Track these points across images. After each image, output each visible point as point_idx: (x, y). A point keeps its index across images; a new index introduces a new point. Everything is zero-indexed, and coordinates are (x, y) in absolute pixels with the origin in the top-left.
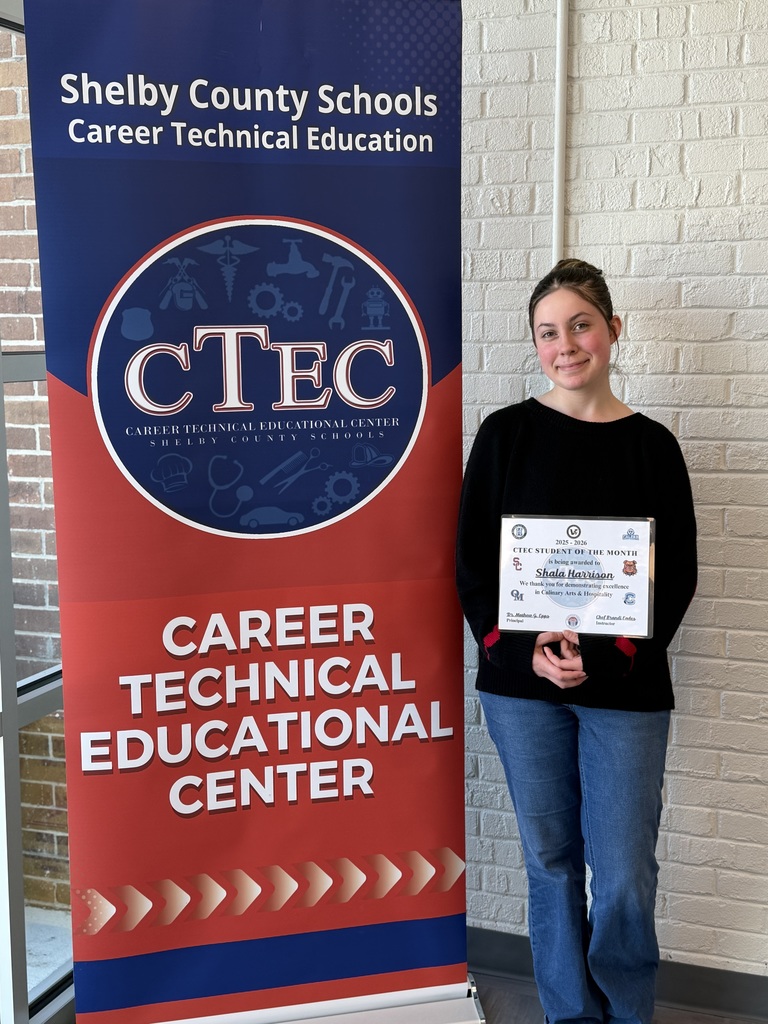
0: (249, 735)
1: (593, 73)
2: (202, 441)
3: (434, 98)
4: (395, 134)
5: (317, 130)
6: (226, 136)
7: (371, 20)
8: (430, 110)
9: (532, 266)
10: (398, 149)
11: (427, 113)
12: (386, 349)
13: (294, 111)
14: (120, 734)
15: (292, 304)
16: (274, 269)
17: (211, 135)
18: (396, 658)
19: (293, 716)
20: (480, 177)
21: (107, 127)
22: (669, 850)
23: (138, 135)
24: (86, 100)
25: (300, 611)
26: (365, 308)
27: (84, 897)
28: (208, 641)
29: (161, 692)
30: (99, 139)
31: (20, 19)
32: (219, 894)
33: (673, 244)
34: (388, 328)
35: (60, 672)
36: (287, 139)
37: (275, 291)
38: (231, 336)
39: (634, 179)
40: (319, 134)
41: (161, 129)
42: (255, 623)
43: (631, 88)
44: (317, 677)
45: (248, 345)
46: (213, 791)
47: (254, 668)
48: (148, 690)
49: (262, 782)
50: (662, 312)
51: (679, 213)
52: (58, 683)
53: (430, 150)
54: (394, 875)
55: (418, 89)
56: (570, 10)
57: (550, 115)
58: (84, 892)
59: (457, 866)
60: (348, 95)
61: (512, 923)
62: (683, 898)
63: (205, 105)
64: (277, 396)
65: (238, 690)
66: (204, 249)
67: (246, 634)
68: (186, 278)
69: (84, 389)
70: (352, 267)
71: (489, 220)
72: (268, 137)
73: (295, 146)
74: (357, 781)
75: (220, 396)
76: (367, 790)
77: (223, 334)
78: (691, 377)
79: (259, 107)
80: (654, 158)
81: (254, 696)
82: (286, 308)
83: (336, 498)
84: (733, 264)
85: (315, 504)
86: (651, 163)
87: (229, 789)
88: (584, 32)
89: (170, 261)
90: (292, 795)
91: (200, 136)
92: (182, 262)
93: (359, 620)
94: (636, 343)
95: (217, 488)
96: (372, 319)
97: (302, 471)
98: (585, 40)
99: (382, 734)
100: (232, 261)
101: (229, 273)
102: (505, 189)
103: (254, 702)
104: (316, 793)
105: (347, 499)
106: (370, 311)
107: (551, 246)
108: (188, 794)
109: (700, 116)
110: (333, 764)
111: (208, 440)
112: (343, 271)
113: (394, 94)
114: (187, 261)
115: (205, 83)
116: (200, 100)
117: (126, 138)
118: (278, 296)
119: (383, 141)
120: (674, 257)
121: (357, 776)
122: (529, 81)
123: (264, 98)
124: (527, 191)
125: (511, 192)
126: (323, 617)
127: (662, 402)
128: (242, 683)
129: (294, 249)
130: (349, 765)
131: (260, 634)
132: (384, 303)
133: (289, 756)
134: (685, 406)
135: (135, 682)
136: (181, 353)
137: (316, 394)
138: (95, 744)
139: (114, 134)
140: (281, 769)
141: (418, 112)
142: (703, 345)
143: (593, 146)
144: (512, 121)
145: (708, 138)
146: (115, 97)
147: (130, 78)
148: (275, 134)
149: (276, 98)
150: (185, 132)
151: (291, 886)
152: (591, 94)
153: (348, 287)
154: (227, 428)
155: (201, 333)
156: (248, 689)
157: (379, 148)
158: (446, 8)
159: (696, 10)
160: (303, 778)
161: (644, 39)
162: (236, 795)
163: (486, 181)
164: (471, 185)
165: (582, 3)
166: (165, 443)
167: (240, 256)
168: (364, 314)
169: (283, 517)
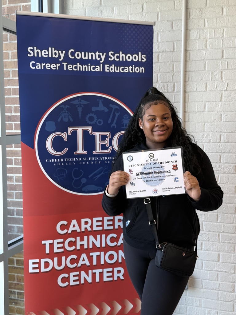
0: (84, 260)
1: (194, 49)
2: (70, 164)
4: (133, 67)
5: (108, 65)
6: (80, 67)
7: (125, 32)
8: (143, 60)
10: (134, 72)
11: (142, 61)
13: (101, 60)
14: (42, 260)
15: (100, 120)
16: (94, 109)
17: (75, 67)
20: (157, 81)
21: (42, 64)
22: (219, 297)
23: (52, 67)
24: (36, 55)
25: (101, 219)
26: (123, 122)
28: (71, 229)
29: (56, 246)
30: (40, 68)
31: (15, 30)
32: (73, 313)
33: (219, 102)
35: (23, 238)
36: (99, 68)
37: (94, 116)
38: (80, 130)
39: (206, 82)
40: (109, 67)
41: (59, 65)
42: (86, 223)
43: (205, 54)
45: (86, 133)
46: (72, 278)
47: (86, 237)
48: (51, 245)
49: (88, 275)
50: (216, 123)
51: (221, 92)
52: (22, 242)
53: (144, 72)
54: (131, 306)
55: (140, 53)
56: (186, 29)
57: (180, 61)
58: (29, 313)
60: (118, 55)
62: (223, 313)
63: (73, 58)
64: (94, 149)
65: (81, 245)
66: (72, 102)
67: (83, 226)
68: (66, 112)
69: (33, 147)
70: (119, 108)
72: (93, 68)
73: (101, 71)
74: (119, 275)
75: (76, 150)
76: (122, 278)
77: (78, 129)
78: (225, 143)
79: (90, 58)
80: (213, 75)
81: (86, 247)
82: (98, 121)
85: (106, 184)
86: (212, 77)
87: (77, 278)
88: (191, 36)
89: (61, 106)
90: (98, 280)
91: (71, 67)
92: (65, 106)
93: (120, 221)
94: (208, 133)
95: (75, 179)
96: (125, 125)
97: (102, 173)
98: (191, 38)
100: (81, 106)
101: (80, 110)
102: (165, 84)
103: (86, 249)
104: (105, 279)
107: (180, 102)
108: (64, 280)
109: (227, 62)
110: (111, 269)
111: (73, 164)
112: (116, 110)
113: (132, 55)
114: (67, 106)
115: (73, 50)
116: (72, 56)
117: (48, 67)
118: (95, 117)
119: (129, 69)
120: (219, 106)
121: (119, 273)
122: (173, 51)
123: (92, 55)
124: (172, 85)
125: (167, 85)
126: (108, 220)
127: (216, 151)
128: (82, 243)
129: (100, 102)
130: (116, 269)
131: (88, 226)
132: (129, 120)
133: (96, 267)
134: (223, 153)
135: (47, 243)
136: (64, 135)
137: (107, 148)
138: (34, 263)
139: (44, 66)
140: (94, 271)
141: (140, 60)
142: (229, 133)
143: (193, 71)
144: (168, 63)
145: (230, 69)
146: (45, 55)
147: (50, 48)
148: (95, 67)
149: (95, 55)
150: (67, 66)
151: (97, 310)
152: (193, 55)
153: (117, 115)
154: (78, 160)
156: (83, 245)
157: (128, 71)
158: (149, 28)
159: (226, 30)
160: (101, 274)
161: (210, 38)
162: (79, 280)
163: (159, 82)
164: (155, 83)
165: (190, 27)
166: (58, 164)
167: (83, 105)
168: (122, 123)
169: (96, 188)
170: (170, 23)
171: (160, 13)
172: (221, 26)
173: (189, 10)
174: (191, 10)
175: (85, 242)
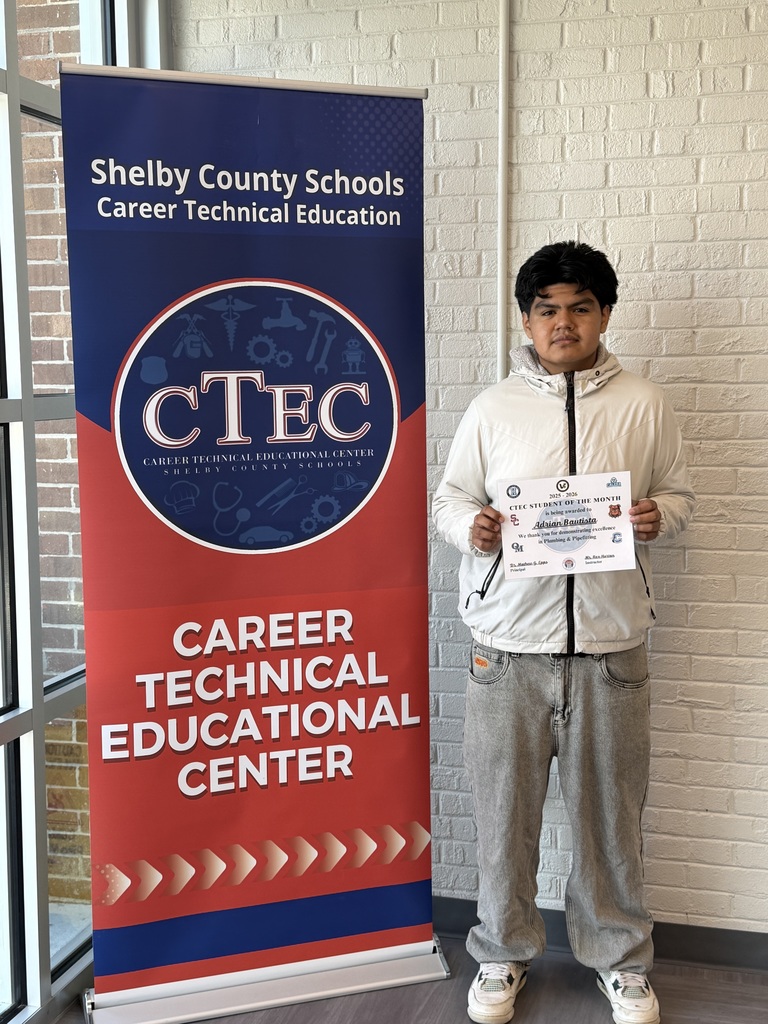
0: (246, 725)
1: (530, 160)
2: (207, 470)
3: (401, 180)
4: (369, 210)
5: (304, 207)
6: (229, 212)
7: (349, 116)
8: (398, 191)
9: (480, 320)
10: (372, 223)
11: (395, 193)
12: (362, 391)
13: (285, 191)
14: (136, 726)
15: (284, 353)
16: (268, 323)
17: (217, 210)
18: (372, 656)
19: (284, 708)
20: (435, 245)
21: (130, 204)
23: (156, 211)
24: (113, 182)
25: (289, 616)
26: (345, 356)
27: (103, 872)
28: (212, 643)
29: (172, 688)
30: (124, 214)
31: (57, 113)
32: (220, 867)
34: (365, 373)
35: (84, 671)
36: (280, 214)
37: (270, 342)
38: (232, 379)
40: (306, 210)
41: (175, 206)
42: (252, 627)
43: (561, 173)
44: (304, 674)
45: (246, 387)
46: (215, 775)
47: (250, 667)
48: (161, 686)
49: (257, 767)
52: (83, 681)
53: (398, 224)
54: (370, 846)
55: (388, 173)
56: (509, 107)
57: (494, 194)
58: (102, 867)
59: (425, 838)
60: (330, 178)
61: (468, 890)
63: (212, 186)
64: (271, 431)
65: (237, 686)
66: (210, 306)
67: (244, 637)
68: (195, 331)
69: (109, 427)
70: (334, 321)
71: (443, 281)
72: (264, 212)
73: (287, 221)
74: (338, 764)
75: (223, 432)
76: (347, 772)
77: (226, 378)
79: (256, 188)
80: (581, 231)
81: (251, 691)
82: (278, 356)
83: (321, 518)
84: (648, 320)
85: (303, 523)
87: (229, 773)
88: (522, 126)
89: (182, 317)
90: (283, 778)
91: (207, 212)
92: (192, 317)
93: (340, 623)
95: (220, 510)
96: (350, 365)
97: (292, 495)
98: (522, 132)
99: (360, 724)
100: (234, 316)
101: (231, 326)
104: (303, 776)
105: (330, 519)
106: (349, 359)
107: (496, 304)
108: (195, 778)
109: (619, 198)
110: (318, 750)
111: (213, 469)
112: (327, 326)
113: (368, 177)
114: (197, 317)
115: (212, 167)
116: (208, 182)
117: (146, 213)
118: (272, 346)
119: (359, 216)
121: (340, 761)
122: (476, 166)
123: (261, 180)
124: (474, 258)
125: (461, 258)
126: (310, 621)
128: (241, 680)
129: (285, 305)
130: (331, 750)
131: (256, 637)
132: (361, 352)
133: (279, 744)
135: (149, 680)
136: (190, 395)
137: (303, 429)
138: (114, 735)
139: (136, 210)
140: (273, 755)
141: (388, 193)
143: (530, 220)
144: (461, 199)
145: (625, 216)
146: (137, 179)
147: (150, 162)
148: (270, 210)
149: (270, 180)
150: (195, 208)
151: (282, 858)
152: (527, 177)
153: (330, 338)
154: (228, 459)
155: (207, 377)
156: (244, 685)
157: (356, 222)
158: (410, 106)
159: (615, 110)
160: (293, 762)
161: (572, 133)
162: (234, 778)
163: (440, 248)
164: (427, 252)
165: (519, 102)
166: (176, 472)
167: (239, 312)
168: (344, 361)
169: (276, 534)
170: (466, 91)
171: (439, 63)
172: (601, 100)
173: (516, 56)
174: (522, 56)
175: (249, 679)
